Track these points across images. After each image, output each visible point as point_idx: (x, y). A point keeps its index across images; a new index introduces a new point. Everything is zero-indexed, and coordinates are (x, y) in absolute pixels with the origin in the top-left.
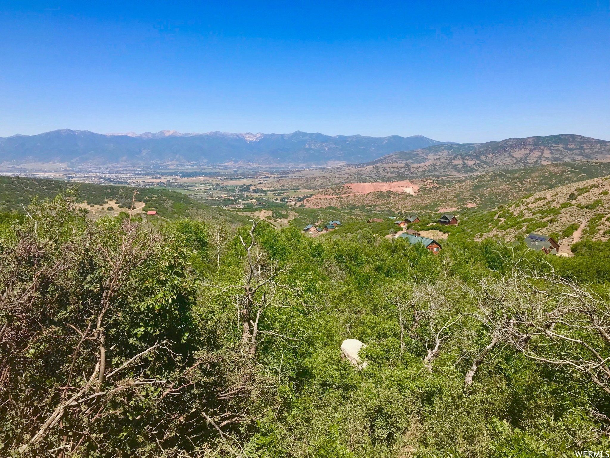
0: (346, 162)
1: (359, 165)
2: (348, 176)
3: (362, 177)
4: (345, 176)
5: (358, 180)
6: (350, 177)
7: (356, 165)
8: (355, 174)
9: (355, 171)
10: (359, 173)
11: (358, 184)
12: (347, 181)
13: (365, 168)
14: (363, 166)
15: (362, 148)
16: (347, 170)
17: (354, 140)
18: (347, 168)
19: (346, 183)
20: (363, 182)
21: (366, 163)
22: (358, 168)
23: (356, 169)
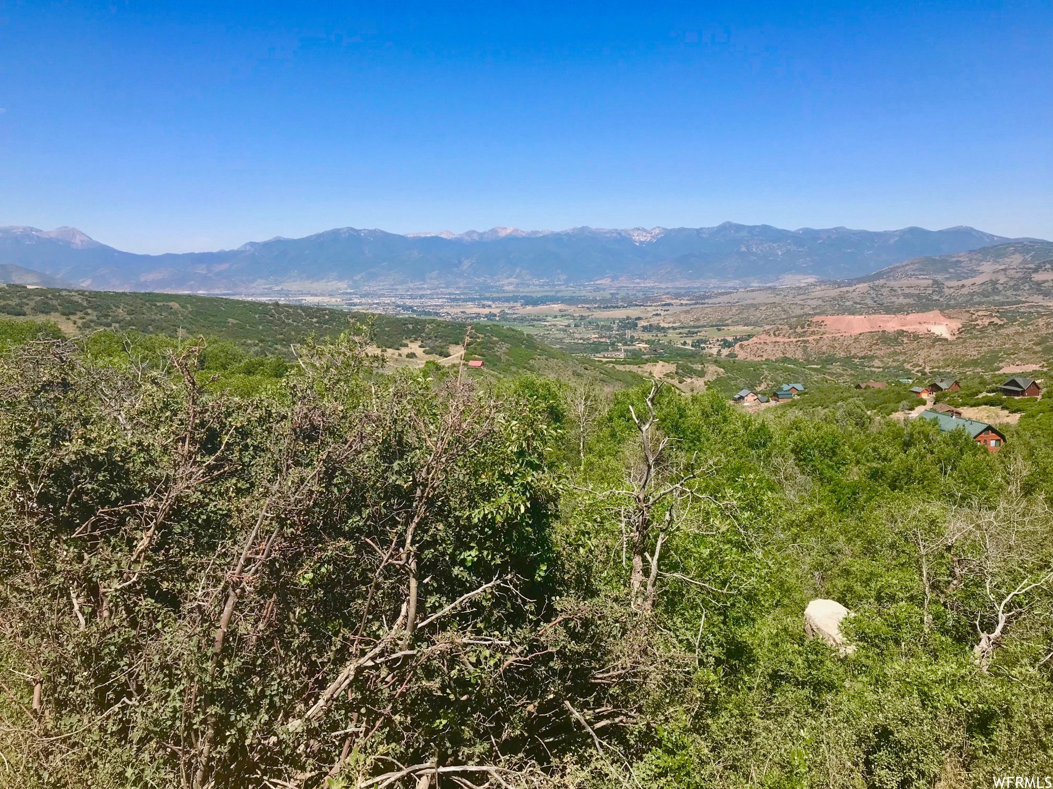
0: (818, 277)
1: (843, 282)
2: (820, 302)
3: (847, 303)
4: (815, 303)
5: (839, 310)
6: (823, 304)
7: (836, 283)
8: (834, 299)
9: (834, 292)
10: (842, 297)
11: (840, 316)
12: (818, 311)
13: (854, 287)
14: (850, 285)
15: (849, 250)
16: (818, 292)
17: (834, 236)
18: (818, 288)
19: (815, 314)
20: (850, 314)
21: (855, 279)
22: (839, 287)
23: (836, 290)
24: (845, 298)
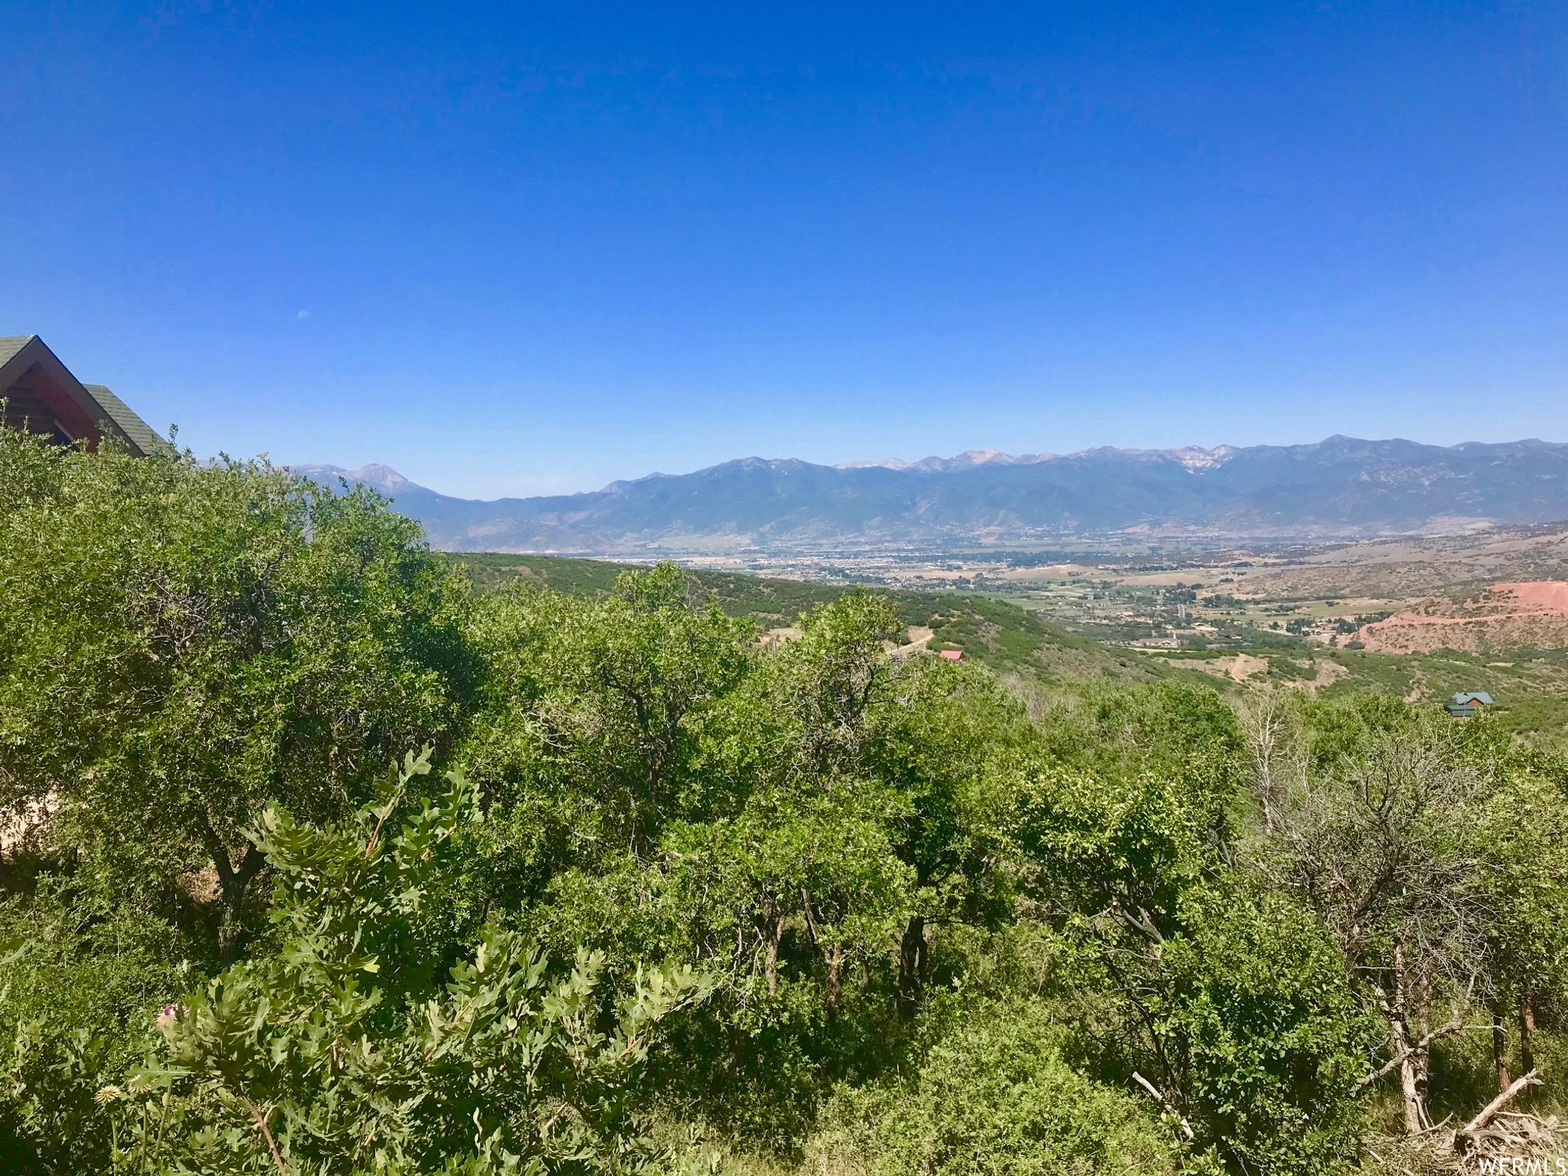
0: (1493, 520)
1: (1540, 527)
2: (1501, 560)
3: (1550, 562)
4: (1491, 562)
5: (1536, 572)
6: (1507, 563)
7: (1526, 529)
8: (1527, 555)
9: (1527, 544)
10: (1540, 552)
11: (1539, 583)
12: (1498, 574)
13: (1561, 536)
14: (1552, 531)
15: (1548, 477)
16: (1497, 543)
17: (1520, 455)
18: (1496, 537)
19: (1494, 579)
20: (1556, 579)
21: (1561, 523)
22: (1534, 535)
23: (1530, 541)
24: (1545, 553)
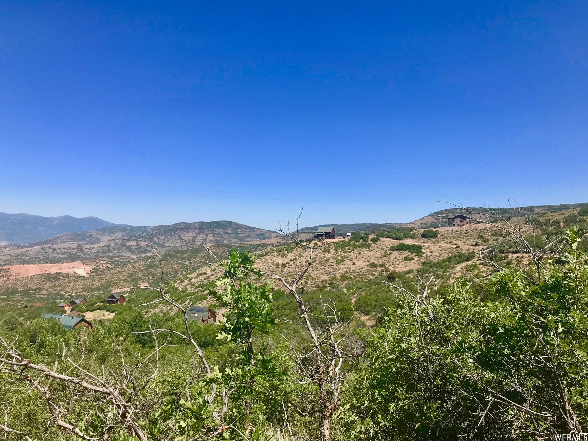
0: (8, 242)
1: (24, 245)
2: (9, 257)
3: (27, 258)
4: (5, 258)
5: (21, 262)
6: (11, 258)
7: (20, 245)
8: (18, 255)
9: (18, 251)
10: (23, 254)
11: (22, 265)
12: (7, 263)
13: (31, 248)
14: (29, 247)
15: (29, 227)
16: (8, 251)
17: (19, 218)
18: (8, 249)
19: (5, 265)
20: (28, 264)
21: (32, 244)
22: (22, 248)
23: (19, 250)
24: (25, 255)
